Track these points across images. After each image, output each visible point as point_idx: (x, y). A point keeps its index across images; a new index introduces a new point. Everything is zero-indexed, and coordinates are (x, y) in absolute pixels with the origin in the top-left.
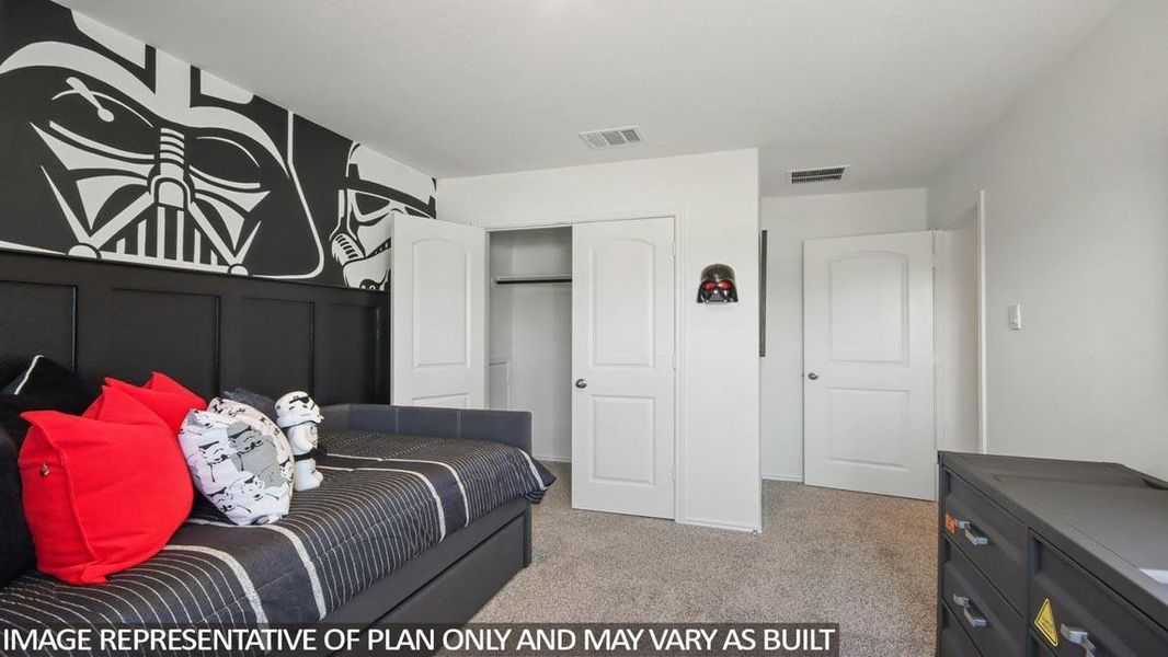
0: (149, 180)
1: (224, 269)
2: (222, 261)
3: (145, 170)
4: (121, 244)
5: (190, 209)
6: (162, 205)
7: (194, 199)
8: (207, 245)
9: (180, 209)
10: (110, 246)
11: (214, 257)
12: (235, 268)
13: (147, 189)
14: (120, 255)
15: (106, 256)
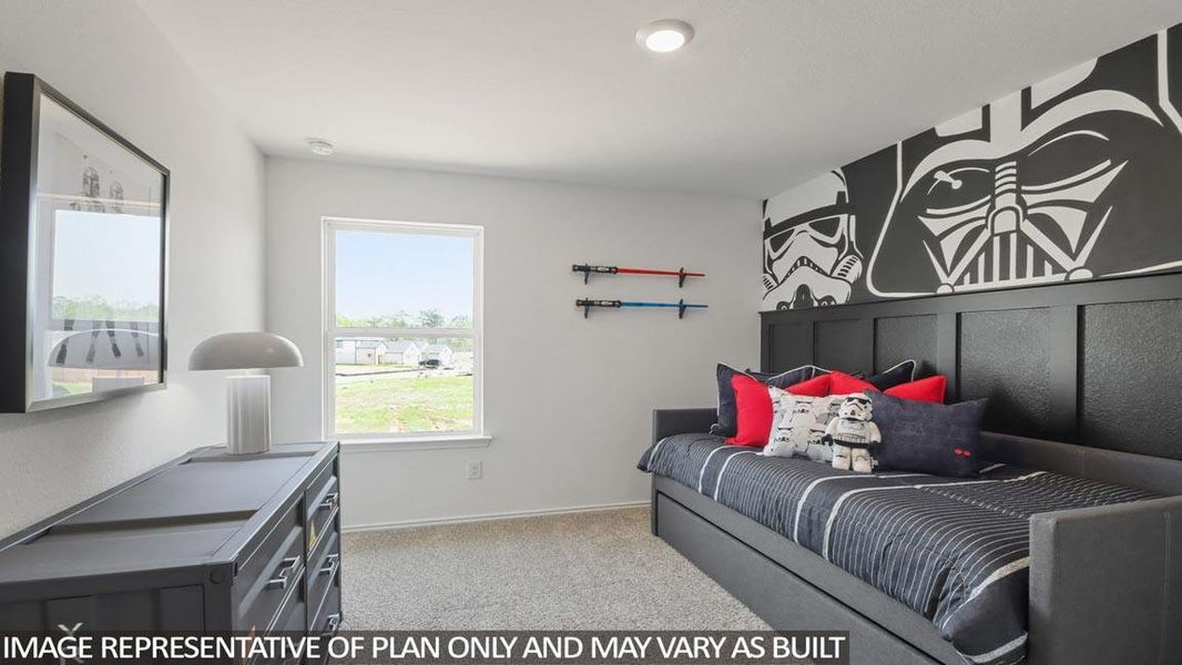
0: (986, 218)
1: (1061, 277)
2: (1057, 269)
3: (982, 212)
4: (967, 277)
5: (1022, 228)
6: (997, 235)
7: (1026, 216)
8: (1041, 256)
9: (1013, 232)
10: (960, 282)
11: (1048, 267)
12: (1073, 274)
13: (985, 226)
14: (967, 286)
15: (958, 289)
